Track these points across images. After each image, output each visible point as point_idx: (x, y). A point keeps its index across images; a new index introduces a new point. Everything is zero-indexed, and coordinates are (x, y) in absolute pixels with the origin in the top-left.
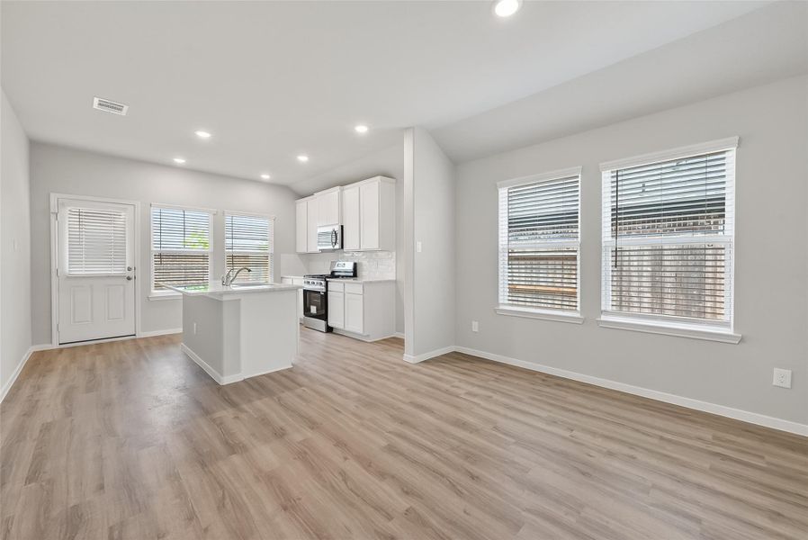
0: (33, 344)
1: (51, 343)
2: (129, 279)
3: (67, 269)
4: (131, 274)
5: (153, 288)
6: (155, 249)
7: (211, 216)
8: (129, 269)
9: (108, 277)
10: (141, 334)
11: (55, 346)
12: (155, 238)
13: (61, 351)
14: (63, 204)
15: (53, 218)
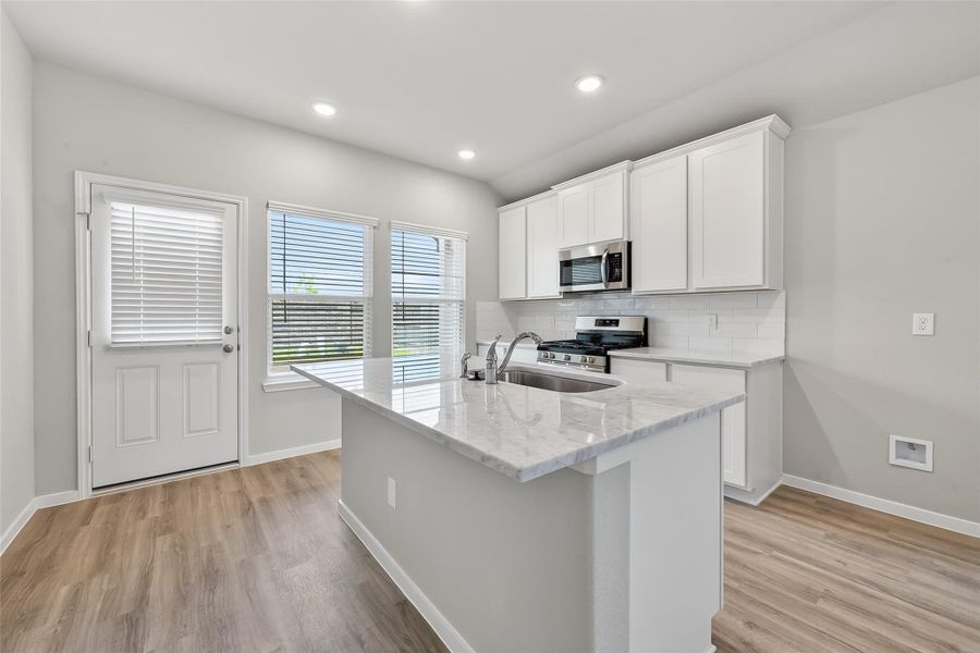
0: (37, 493)
1: (76, 488)
2: (227, 350)
3: (108, 332)
4: (231, 340)
5: (269, 368)
6: (275, 289)
7: (367, 230)
8: (228, 331)
9: (190, 347)
10: (249, 460)
11: (84, 494)
12: (274, 268)
13: (94, 503)
14: (101, 196)
15: (80, 223)
